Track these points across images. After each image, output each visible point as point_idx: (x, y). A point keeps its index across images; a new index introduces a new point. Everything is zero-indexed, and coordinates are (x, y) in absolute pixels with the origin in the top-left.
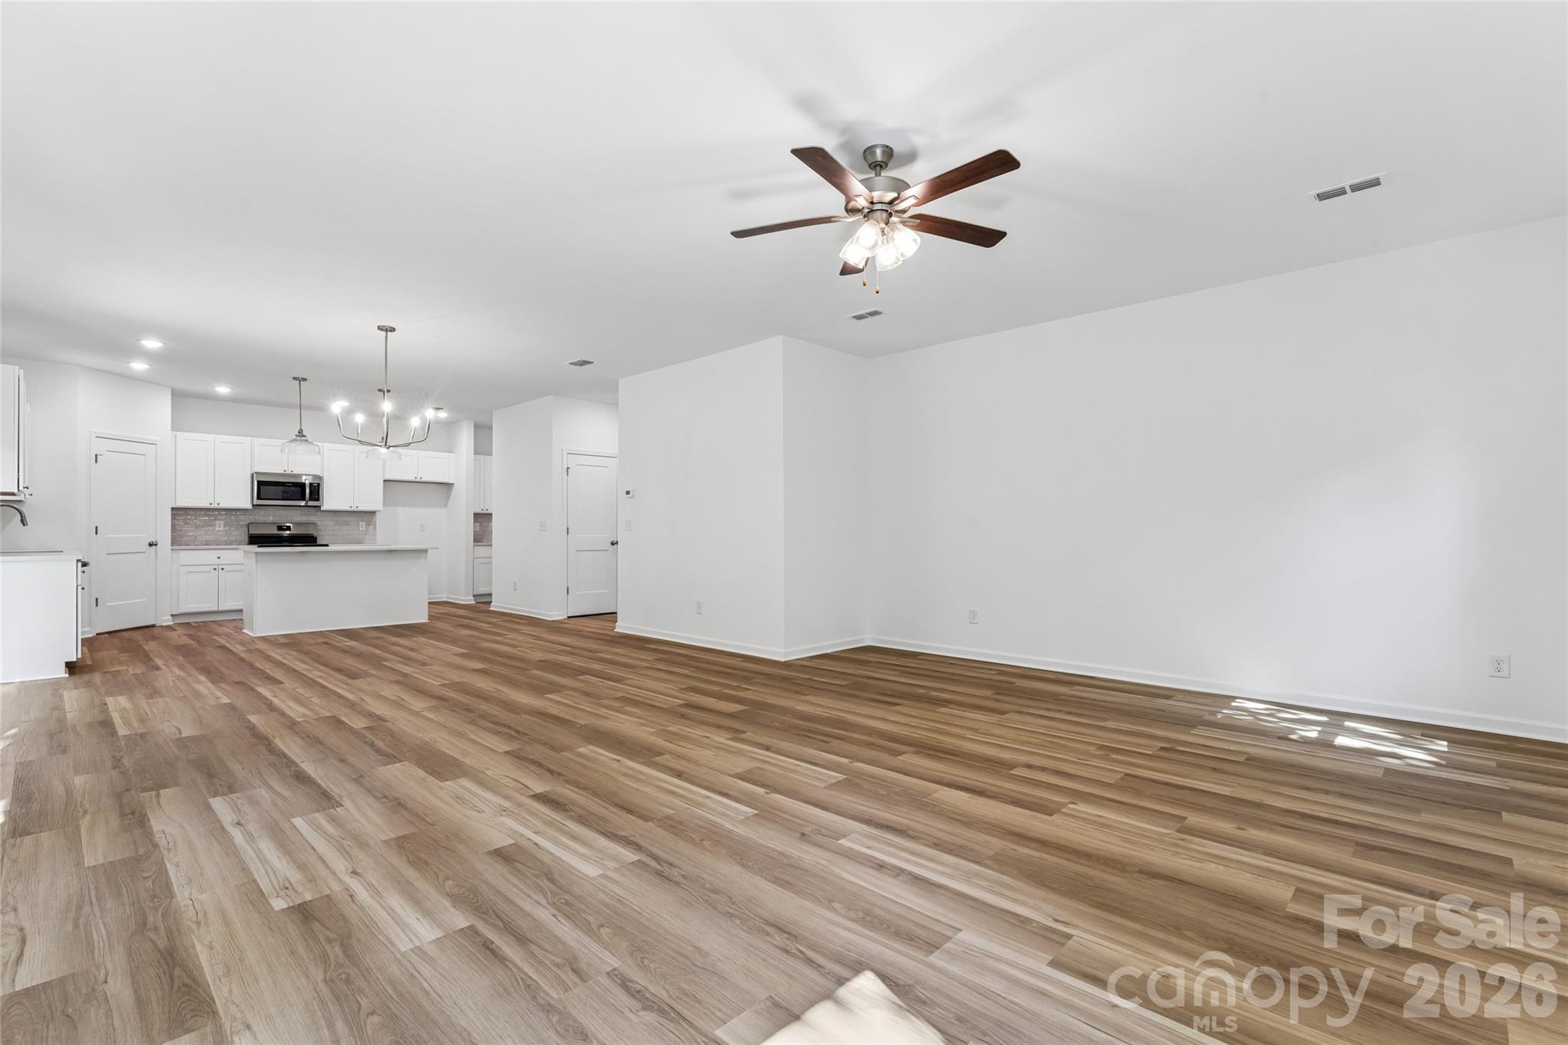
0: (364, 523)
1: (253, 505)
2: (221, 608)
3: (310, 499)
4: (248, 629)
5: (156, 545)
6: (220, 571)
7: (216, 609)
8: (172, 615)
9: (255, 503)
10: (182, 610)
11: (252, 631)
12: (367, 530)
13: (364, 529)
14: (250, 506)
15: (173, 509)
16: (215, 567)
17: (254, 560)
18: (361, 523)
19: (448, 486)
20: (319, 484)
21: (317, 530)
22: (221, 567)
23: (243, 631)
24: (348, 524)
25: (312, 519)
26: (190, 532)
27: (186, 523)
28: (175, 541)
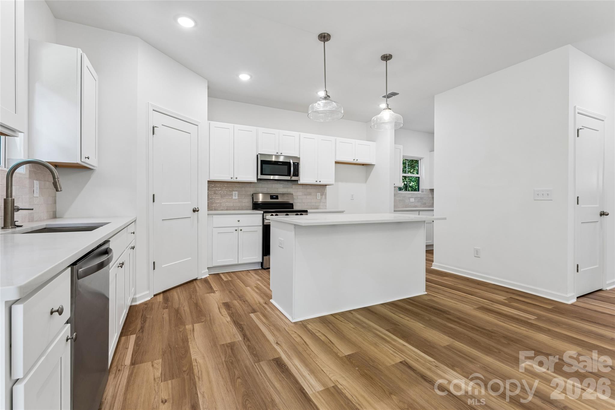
0: (320, 194)
1: (258, 179)
2: (240, 262)
3: (294, 176)
4: (275, 301)
5: (198, 211)
6: (239, 231)
7: (236, 263)
8: (208, 268)
9: (259, 178)
10: (215, 264)
11: (291, 314)
12: (321, 199)
13: (320, 198)
14: (255, 180)
15: (208, 181)
16: (237, 228)
17: (293, 233)
18: (318, 194)
19: (367, 166)
20: (298, 163)
21: (293, 199)
22: (240, 228)
23: (271, 300)
24: (310, 194)
25: (290, 190)
26: (218, 200)
27: (215, 193)
28: (210, 208)
